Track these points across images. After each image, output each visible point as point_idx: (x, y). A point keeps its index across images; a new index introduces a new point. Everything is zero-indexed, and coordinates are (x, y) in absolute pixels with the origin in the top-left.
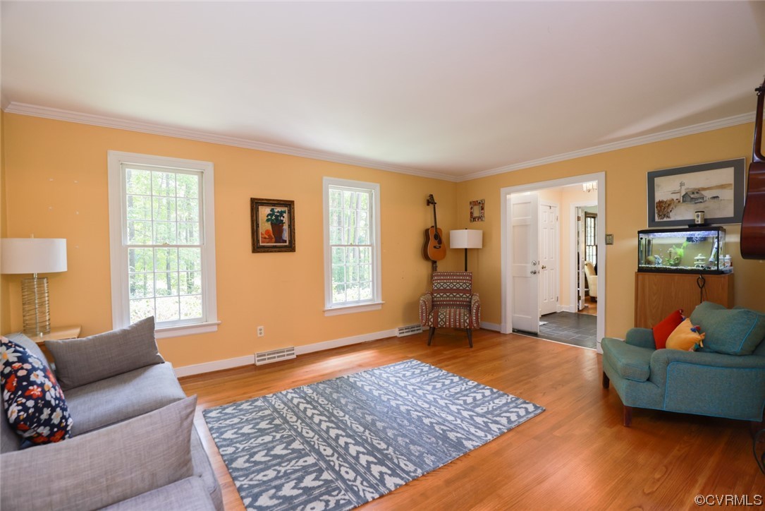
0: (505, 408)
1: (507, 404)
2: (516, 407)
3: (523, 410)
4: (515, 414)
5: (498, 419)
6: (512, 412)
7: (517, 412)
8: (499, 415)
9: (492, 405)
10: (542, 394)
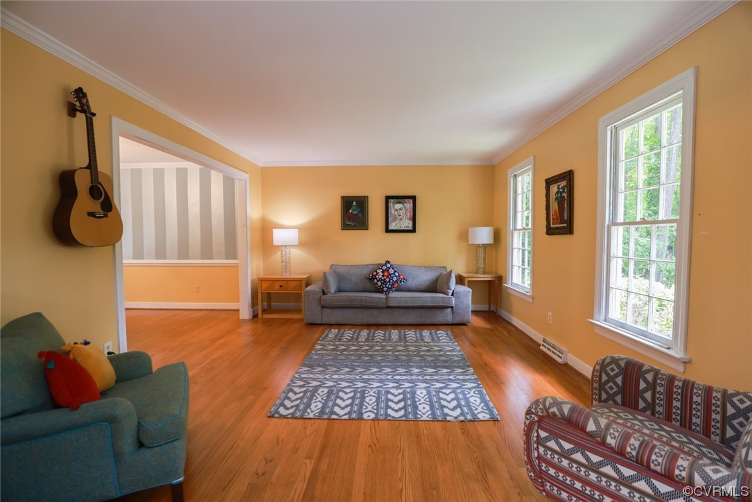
0: (305, 401)
1: (308, 405)
2: (297, 406)
3: (289, 406)
4: (293, 399)
5: (303, 389)
6: (297, 399)
7: (292, 401)
8: (305, 392)
9: (319, 399)
10: (281, 438)
